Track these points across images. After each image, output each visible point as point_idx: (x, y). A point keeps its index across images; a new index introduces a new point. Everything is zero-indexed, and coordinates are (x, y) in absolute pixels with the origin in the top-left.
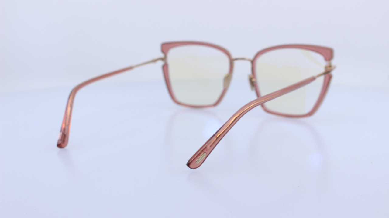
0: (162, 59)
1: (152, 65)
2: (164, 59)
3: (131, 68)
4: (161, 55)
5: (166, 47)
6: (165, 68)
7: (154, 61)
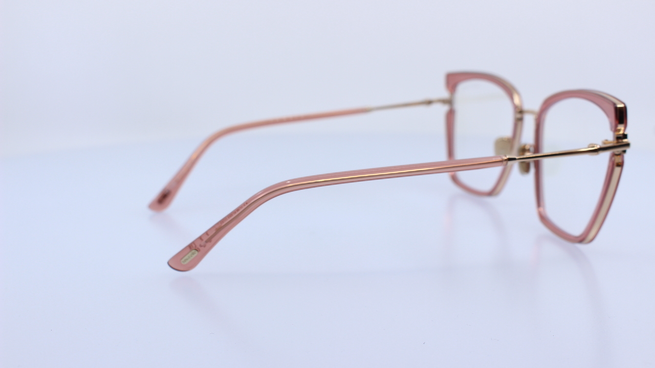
0: (445, 102)
2: (449, 102)
4: (445, 94)
5: (453, 80)
6: (450, 117)
7: (429, 102)
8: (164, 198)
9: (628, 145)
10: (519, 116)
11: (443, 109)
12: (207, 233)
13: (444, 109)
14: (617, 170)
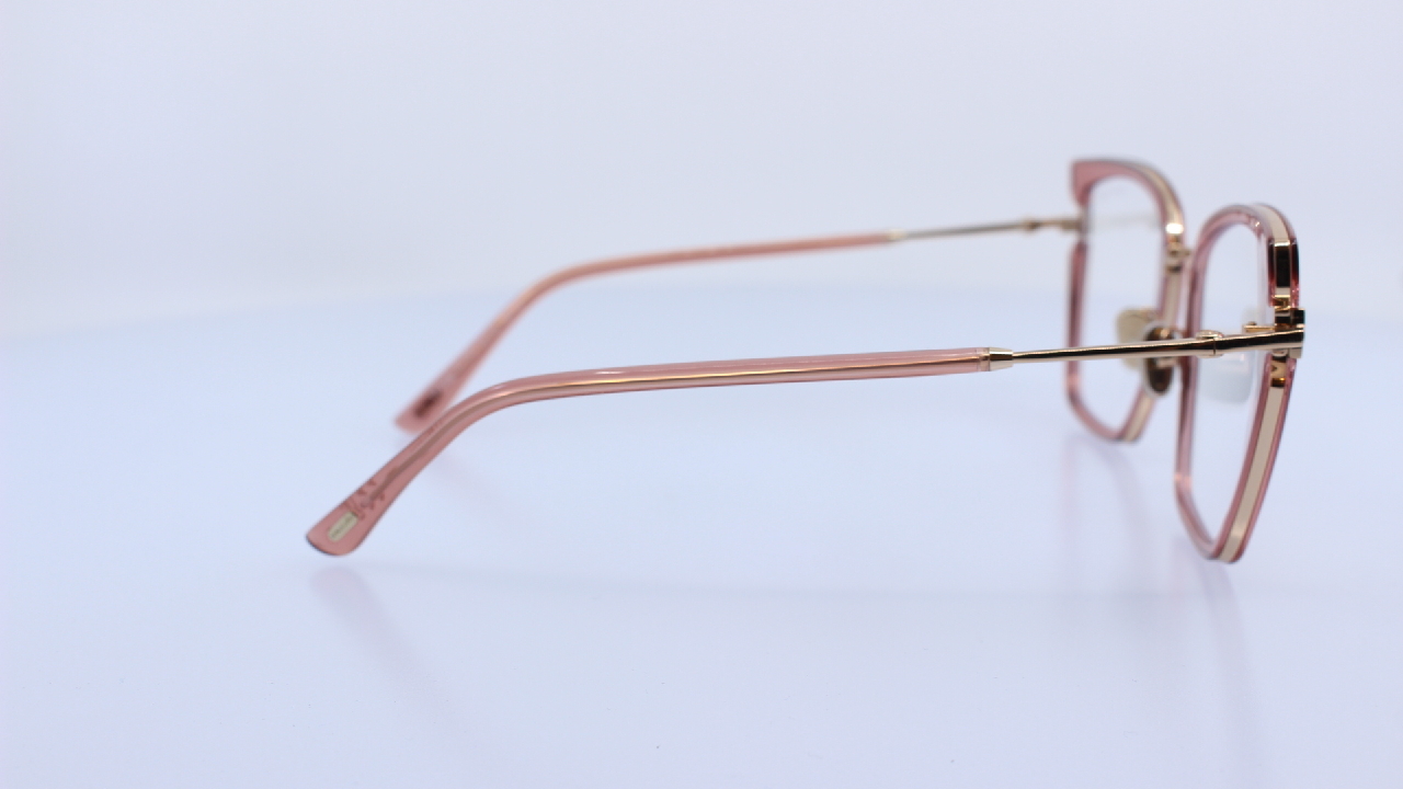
0: (1067, 225)
2: (1079, 226)
3: (881, 240)
4: (1070, 209)
5: (1086, 178)
8: (427, 407)
10: (1174, 262)
11: (1066, 241)
14: (1276, 394)
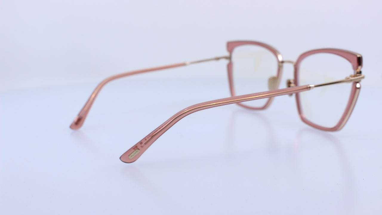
0: (226, 58)
1: (215, 63)
2: (229, 58)
3: (184, 65)
5: (231, 46)
6: (230, 67)
7: (218, 59)
8: (78, 122)
9: (363, 78)
10: (280, 65)
12: (145, 139)
13: (226, 62)
